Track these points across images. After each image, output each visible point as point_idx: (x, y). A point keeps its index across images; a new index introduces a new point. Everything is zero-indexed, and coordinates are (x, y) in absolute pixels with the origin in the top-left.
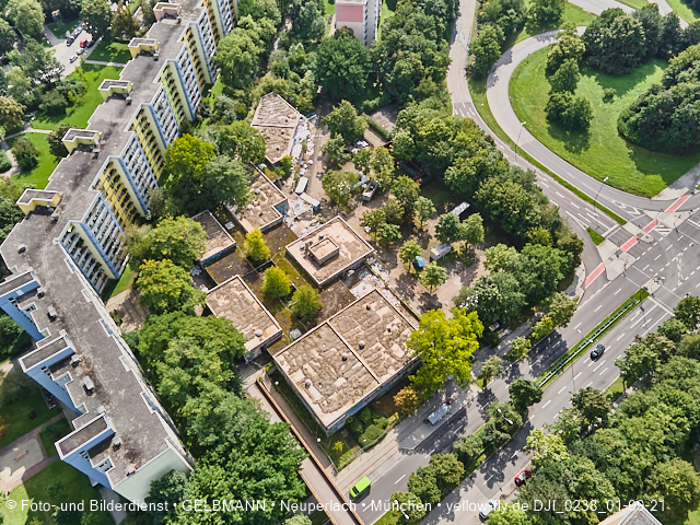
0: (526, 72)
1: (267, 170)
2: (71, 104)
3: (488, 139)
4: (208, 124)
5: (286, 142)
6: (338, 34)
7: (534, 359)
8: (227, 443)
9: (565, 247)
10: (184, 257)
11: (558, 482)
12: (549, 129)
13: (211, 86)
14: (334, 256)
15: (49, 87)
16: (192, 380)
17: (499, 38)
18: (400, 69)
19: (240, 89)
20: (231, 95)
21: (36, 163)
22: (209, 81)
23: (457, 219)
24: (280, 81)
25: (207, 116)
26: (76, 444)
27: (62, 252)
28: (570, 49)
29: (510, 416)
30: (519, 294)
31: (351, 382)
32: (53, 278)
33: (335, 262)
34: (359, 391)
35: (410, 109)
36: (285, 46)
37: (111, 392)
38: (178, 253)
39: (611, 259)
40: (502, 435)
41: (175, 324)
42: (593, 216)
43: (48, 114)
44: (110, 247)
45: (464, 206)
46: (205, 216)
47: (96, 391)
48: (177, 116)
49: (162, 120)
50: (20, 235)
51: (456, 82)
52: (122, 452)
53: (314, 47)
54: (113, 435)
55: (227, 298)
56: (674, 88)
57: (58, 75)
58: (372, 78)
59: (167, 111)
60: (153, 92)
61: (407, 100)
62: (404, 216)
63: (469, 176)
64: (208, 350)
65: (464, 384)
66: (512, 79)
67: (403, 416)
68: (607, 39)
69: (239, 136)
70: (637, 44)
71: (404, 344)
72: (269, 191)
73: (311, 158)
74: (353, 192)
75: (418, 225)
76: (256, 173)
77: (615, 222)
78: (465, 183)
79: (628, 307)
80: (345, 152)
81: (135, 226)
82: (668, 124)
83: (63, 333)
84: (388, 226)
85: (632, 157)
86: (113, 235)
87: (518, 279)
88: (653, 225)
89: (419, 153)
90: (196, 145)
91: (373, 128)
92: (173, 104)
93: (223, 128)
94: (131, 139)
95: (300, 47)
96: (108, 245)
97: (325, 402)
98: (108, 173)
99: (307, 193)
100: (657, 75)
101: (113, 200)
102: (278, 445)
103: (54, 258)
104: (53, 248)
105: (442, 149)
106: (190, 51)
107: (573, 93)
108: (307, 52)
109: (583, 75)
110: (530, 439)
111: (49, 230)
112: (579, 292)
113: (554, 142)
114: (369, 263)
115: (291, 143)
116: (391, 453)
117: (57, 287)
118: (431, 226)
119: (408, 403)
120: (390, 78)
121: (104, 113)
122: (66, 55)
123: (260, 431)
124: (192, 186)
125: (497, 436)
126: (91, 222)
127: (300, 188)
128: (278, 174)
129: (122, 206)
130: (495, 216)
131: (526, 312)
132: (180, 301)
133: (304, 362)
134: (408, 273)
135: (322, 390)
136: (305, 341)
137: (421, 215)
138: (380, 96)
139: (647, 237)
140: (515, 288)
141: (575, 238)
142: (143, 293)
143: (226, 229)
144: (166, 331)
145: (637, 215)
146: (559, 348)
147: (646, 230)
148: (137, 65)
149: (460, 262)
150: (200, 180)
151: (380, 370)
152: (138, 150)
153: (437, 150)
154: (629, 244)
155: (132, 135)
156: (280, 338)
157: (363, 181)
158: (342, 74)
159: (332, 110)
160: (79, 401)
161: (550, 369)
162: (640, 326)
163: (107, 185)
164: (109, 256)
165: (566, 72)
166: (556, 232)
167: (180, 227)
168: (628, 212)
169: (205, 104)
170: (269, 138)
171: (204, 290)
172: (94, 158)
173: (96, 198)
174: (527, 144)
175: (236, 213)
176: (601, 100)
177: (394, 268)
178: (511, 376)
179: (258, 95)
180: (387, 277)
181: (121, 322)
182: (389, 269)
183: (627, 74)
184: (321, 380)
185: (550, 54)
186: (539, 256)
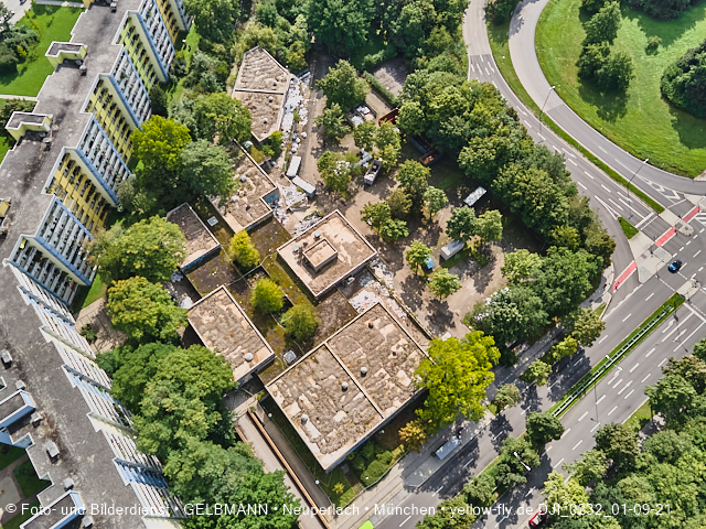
0: (556, 14)
1: (253, 149)
2: (22, 59)
3: (511, 113)
4: (188, 85)
5: (274, 113)
7: (554, 379)
9: (595, 250)
10: (161, 268)
12: (580, 89)
13: (186, 33)
14: (333, 261)
16: (173, 434)
18: (408, 17)
19: (220, 42)
20: (208, 50)
22: (182, 28)
23: (472, 214)
24: (266, 31)
25: (182, 75)
26: (42, 528)
27: (13, 277)
29: (527, 457)
30: (541, 314)
31: (352, 417)
32: (6, 311)
33: (333, 269)
35: (416, 76)
37: (79, 459)
38: (153, 266)
39: (644, 256)
40: (517, 478)
41: (152, 364)
42: (627, 200)
44: (76, 255)
45: (480, 192)
46: (183, 210)
47: (61, 457)
48: (147, 80)
49: (127, 89)
51: (474, 28)
54: (83, 515)
55: (212, 314)
58: (375, 24)
59: (132, 78)
60: (111, 58)
61: (415, 54)
62: (411, 209)
63: (487, 161)
64: (190, 397)
65: (476, 417)
66: (539, 22)
67: (409, 450)
69: (220, 113)
71: (412, 370)
72: (257, 177)
73: (305, 128)
74: (353, 174)
75: (427, 215)
76: (241, 154)
77: (650, 209)
78: (482, 168)
79: (660, 316)
80: (344, 123)
81: (103, 229)
83: (20, 385)
84: (393, 224)
85: (675, 126)
86: (78, 241)
87: (540, 295)
88: (693, 213)
89: (429, 128)
90: (168, 129)
91: (376, 90)
92: (139, 65)
94: (89, 122)
97: (323, 441)
98: (64, 167)
99: (299, 178)
101: (74, 198)
103: (5, 286)
104: (3, 271)
105: (456, 126)
107: (611, 43)
109: (624, 16)
110: (549, 484)
112: (606, 297)
113: (586, 107)
114: (372, 266)
115: (281, 112)
116: (395, 491)
117: (11, 323)
118: (444, 217)
119: (415, 442)
120: (396, 26)
121: (55, 86)
124: (166, 178)
125: (512, 480)
126: (48, 232)
127: (292, 171)
128: (267, 154)
129: (87, 200)
130: (516, 208)
133: (300, 392)
134: (416, 275)
135: (320, 427)
136: (300, 367)
137: (432, 206)
138: (384, 47)
139: (686, 229)
140: (537, 307)
141: (606, 239)
142: (114, 321)
143: (209, 226)
144: (141, 371)
145: (676, 201)
146: (582, 366)
147: (686, 219)
148: (92, 19)
149: (474, 261)
150: (175, 171)
151: (384, 401)
152: (100, 134)
153: (450, 127)
154: (665, 238)
155: (91, 116)
156: (273, 362)
157: (364, 160)
158: (338, 24)
159: (328, 72)
160: (42, 470)
161: (571, 392)
162: (673, 339)
163: (64, 182)
164: (75, 265)
165: (606, 18)
166: (585, 230)
167: (154, 232)
168: (667, 197)
169: (179, 59)
170: (254, 108)
171: (187, 302)
172: (45, 150)
173: (51, 203)
174: (554, 110)
175: (219, 206)
176: (644, 51)
177: (400, 269)
178: (528, 400)
179: (241, 50)
180: (391, 280)
181: (96, 338)
182: (394, 271)
183: (674, 18)
184: (319, 415)
186: (565, 268)
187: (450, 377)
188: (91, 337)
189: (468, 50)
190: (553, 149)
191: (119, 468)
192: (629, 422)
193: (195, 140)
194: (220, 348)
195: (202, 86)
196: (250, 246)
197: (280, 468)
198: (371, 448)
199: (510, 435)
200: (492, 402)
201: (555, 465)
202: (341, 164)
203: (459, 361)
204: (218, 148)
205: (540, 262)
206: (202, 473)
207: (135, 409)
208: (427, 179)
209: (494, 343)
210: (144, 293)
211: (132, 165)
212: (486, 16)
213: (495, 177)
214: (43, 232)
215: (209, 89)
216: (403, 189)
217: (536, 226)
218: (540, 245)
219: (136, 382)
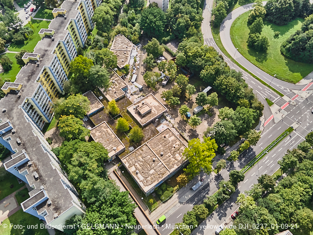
0: (238, 24)
1: (118, 71)
2: (27, 39)
3: (221, 57)
4: (91, 49)
5: (126, 58)
6: (150, 6)
7: (241, 160)
8: (100, 202)
9: (256, 108)
10: (80, 113)
11: (251, 219)
12: (248, 51)
13: (91, 30)
14: (149, 112)
15: (16, 31)
16: (84, 172)
17: (226, 7)
18: (180, 23)
19: (105, 32)
20: (101, 35)
21: (11, 67)
22: (90, 28)
23: (206, 94)
24: (124, 29)
25: (90, 45)
26: (31, 204)
27: (23, 112)
28: (259, 13)
29: (230, 187)
30: (234, 131)
31: (157, 172)
32: (19, 125)
33: (149, 115)
34: (161, 176)
35: (183, 43)
36: (126, 11)
37: (46, 179)
38: (77, 112)
39: (276, 113)
40: (226, 196)
41: (76, 146)
42: (268, 93)
43: (16, 44)
44: (46, 108)
45: (209, 88)
46: (89, 93)
47: (39, 178)
48: (76, 46)
49: (69, 48)
50: (3, 104)
51: (206, 29)
52: (52, 207)
53: (140, 12)
54: (48, 199)
55: (100, 132)
56: (307, 32)
57: (20, 25)
58: (167, 27)
59: (71, 43)
60: (64, 35)
61: (183, 37)
62: (181, 93)
63: (211, 74)
64: (91, 158)
65: (209, 173)
66: (231, 27)
67: (181, 187)
68: (277, 8)
69: (105, 56)
70: (290, 11)
71: (182, 154)
72: (119, 81)
73: (138, 65)
74: (158, 81)
75: (187, 97)
76: (113, 73)
77: (278, 95)
78: (210, 77)
79: (284, 135)
80: (154, 62)
81: (57, 99)
82: (304, 49)
83: (24, 151)
84: (174, 98)
85: (287, 65)
86: (47, 103)
87: (234, 123)
88: (296, 97)
89: (187, 64)
90: (85, 60)
91: (167, 51)
92: (74, 40)
93: (97, 52)
94: (54, 58)
95: (133, 12)
97: (145, 181)
98: (44, 74)
99: (136, 82)
100: (299, 26)
101: (47, 86)
102: (124, 202)
103: (19, 116)
104: (18, 110)
105: (199, 62)
106: (81, 14)
107: (260, 34)
108: (136, 14)
109: (265, 25)
110: (239, 198)
111: (16, 101)
112: (262, 128)
113: (251, 57)
114: (165, 115)
115: (129, 58)
116: (175, 204)
117: (21, 129)
118: (194, 97)
119: (183, 182)
120: (175, 27)
121: (41, 45)
122: (23, 16)
123: (115, 196)
124: (83, 79)
125: (224, 197)
126: (36, 97)
127: (133, 80)
128: (123, 73)
129: (51, 88)
130: (223, 93)
131: (237, 138)
132: (78, 134)
133: (136, 162)
134: (183, 120)
135: (144, 176)
136: (136, 153)
137: (189, 92)
139: (293, 103)
140: (232, 128)
141: (260, 104)
142: (61, 131)
143: (99, 99)
144: (72, 149)
145: (289, 92)
146: (252, 155)
147: (293, 99)
148: (57, 21)
149: (207, 115)
150: (87, 77)
151: (170, 166)
152: (58, 63)
153: (196, 62)
154: (285, 106)
155: (55, 55)
157: (162, 76)
158: (152, 25)
159: (148, 42)
160: (31, 183)
161: (248, 165)
162: (290, 144)
163: (43, 79)
164: (45, 113)
165: (257, 24)
166: (252, 101)
167: (78, 99)
168: (285, 91)
169: (89, 39)
170: (119, 56)
171: (90, 128)
172: (37, 67)
173: (38, 86)
174: (238, 58)
175: (104, 92)
176: (273, 37)
177: (177, 117)
178: (230, 168)
179: (114, 35)
180: (175, 122)
181: (52, 143)
182: (174, 118)
183: (285, 25)
184: (143, 171)
185: (249, 15)
186: (243, 113)
188: (50, 142)
189: (204, 36)
192: (273, 175)
193: (95, 65)
195: (98, 48)
196: (116, 106)
198: (165, 185)
199: (223, 181)
200: (215, 169)
201: (242, 193)
203: (201, 147)
205: (233, 112)
206: (95, 187)
208: (188, 81)
209: (215, 141)
210: (73, 121)
211: (69, 76)
212: (211, 25)
213: (215, 81)
214: (34, 97)
216: (178, 86)
217: (232, 100)
218: (234, 106)
219: (69, 153)
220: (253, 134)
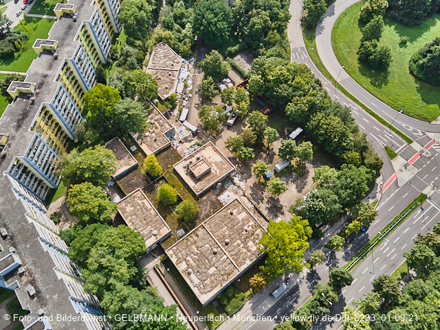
0: (344, 23)
1: (159, 104)
2: (17, 50)
3: (318, 82)
4: (119, 66)
5: (172, 82)
7: (346, 247)
8: (132, 327)
9: (371, 166)
10: (101, 177)
12: (359, 68)
13: (117, 35)
14: (208, 173)
15: (3, 36)
16: (107, 281)
18: (254, 24)
19: (139, 39)
20: (131, 44)
22: (116, 31)
23: (294, 144)
24: (167, 33)
25: (116, 59)
27: (9, 181)
28: (378, 6)
29: (330, 296)
30: (338, 206)
31: (219, 271)
33: (207, 178)
35: (260, 59)
36: (170, 3)
37: (48, 297)
38: (96, 176)
39: (401, 170)
40: (324, 310)
41: (95, 236)
42: (390, 136)
44: (48, 169)
45: (299, 131)
46: (115, 141)
47: (37, 295)
48: (94, 62)
49: (82, 68)
51: (294, 32)
53: (192, 4)
55: (132, 206)
57: (8, 28)
58: (234, 29)
59: (85, 61)
60: (74, 48)
61: (258, 47)
62: (256, 141)
63: (303, 111)
64: (118, 257)
65: (297, 270)
66: (334, 28)
67: (256, 292)
69: (138, 82)
70: (425, 4)
71: (257, 241)
72: (161, 121)
73: (191, 92)
74: (220, 119)
75: (266, 145)
76: (151, 107)
77: (404, 141)
78: (300, 116)
79: (412, 207)
80: (215, 89)
81: (65, 153)
83: (12, 249)
84: (245, 150)
85: (419, 91)
86: (50, 160)
87: (337, 194)
88: (431, 144)
89: (267, 91)
90: (107, 92)
91: (235, 68)
92: (90, 53)
94: (58, 88)
95: (181, 5)
96: (47, 167)
97: (202, 286)
98: (43, 115)
99: (187, 122)
101: (48, 134)
102: (168, 326)
103: (4, 188)
104: (3, 179)
105: (284, 90)
106: (101, 11)
107: (378, 41)
108: (187, 8)
109: (386, 24)
110: (344, 314)
112: (379, 196)
113: (363, 79)
114: (232, 176)
115: (176, 82)
117: (7, 211)
118: (277, 146)
119: (259, 286)
120: (246, 31)
121: (38, 66)
122: (13, 10)
124: (105, 122)
125: (321, 311)
126: (31, 155)
127: (183, 117)
128: (167, 107)
129: (56, 135)
130: (321, 141)
132: (98, 213)
133: (187, 255)
134: (259, 182)
135: (199, 277)
136: (187, 239)
137: (269, 139)
138: (240, 43)
139: (427, 153)
140: (335, 202)
141: (377, 160)
142: (71, 210)
143: (131, 151)
144: (88, 241)
145: (420, 136)
146: (363, 239)
147: (427, 148)
148: (61, 26)
149: (296, 173)
150: (110, 118)
151: (240, 261)
152: (65, 95)
153: (280, 91)
154: (414, 159)
155: (60, 84)
156: (170, 236)
157: (227, 111)
158: (211, 29)
159: (205, 57)
160: (25, 304)
161: (357, 255)
162: (420, 222)
163: (42, 124)
164: (48, 175)
165: (375, 25)
166: (364, 154)
167: (97, 155)
168: (414, 134)
169: (114, 50)
170: (160, 79)
171: (117, 198)
172: (31, 104)
173: (34, 137)
174: (344, 80)
175: (138, 139)
176: (398, 45)
177: (249, 178)
178: (330, 260)
179: (152, 44)
180: (245, 185)
181: (59, 221)
182: (246, 179)
183: (417, 25)
184: (199, 269)
185: (362, 9)
186: (352, 177)
187: (281, 245)
188: (57, 220)
189: (291, 45)
190: (343, 104)
191: (73, 302)
192: (394, 274)
193: (123, 98)
194: (137, 227)
195: (128, 66)
196: (157, 164)
197: (174, 303)
198: (232, 290)
199: (319, 282)
200: (308, 262)
201: (348, 302)
202: (213, 113)
203: (287, 235)
204: (137, 103)
205: (337, 173)
206: (125, 306)
207: (83, 265)
208: (267, 122)
209: (308, 224)
210: (91, 192)
211: (84, 113)
212: (301, 24)
213: (308, 121)
214: (28, 154)
215: (132, 68)
216: (251, 129)
217: (334, 151)
218: (336, 163)
219: (85, 248)
220: (366, 209)
